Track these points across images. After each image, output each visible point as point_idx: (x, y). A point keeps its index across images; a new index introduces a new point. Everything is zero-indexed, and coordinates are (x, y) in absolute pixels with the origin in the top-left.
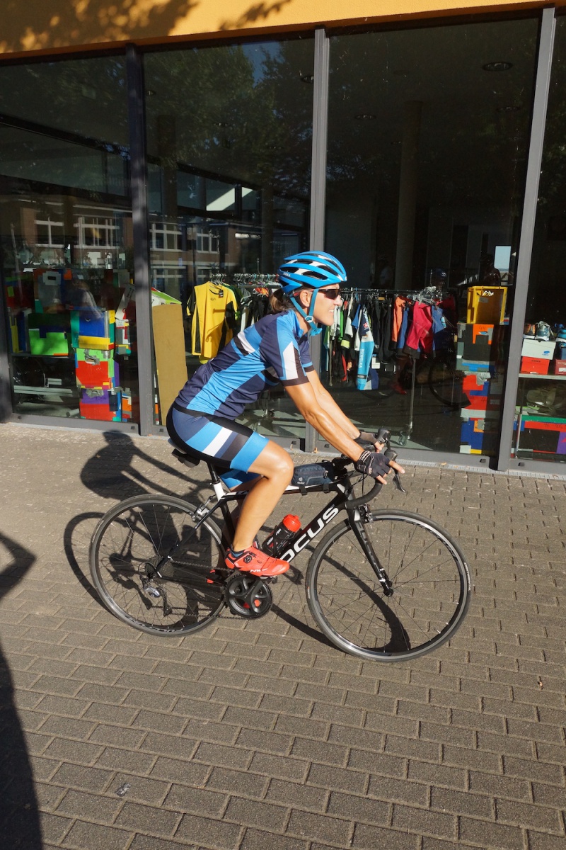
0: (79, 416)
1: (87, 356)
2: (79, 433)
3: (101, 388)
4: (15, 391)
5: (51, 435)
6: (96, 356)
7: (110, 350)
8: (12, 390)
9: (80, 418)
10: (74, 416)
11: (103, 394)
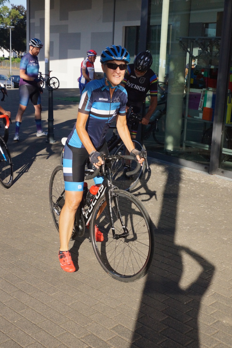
8: (221, 151)
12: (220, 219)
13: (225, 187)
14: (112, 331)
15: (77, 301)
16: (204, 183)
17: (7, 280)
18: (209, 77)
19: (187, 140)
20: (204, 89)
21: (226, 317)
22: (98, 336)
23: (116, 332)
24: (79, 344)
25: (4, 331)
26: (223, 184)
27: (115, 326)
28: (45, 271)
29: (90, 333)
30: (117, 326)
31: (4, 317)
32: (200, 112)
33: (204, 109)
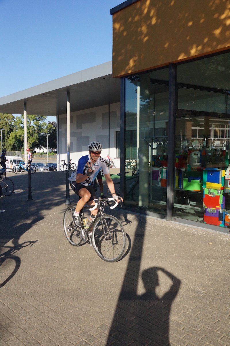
0: (203, 221)
1: (209, 192)
2: (202, 230)
3: (215, 209)
4: (175, 206)
5: (189, 229)
6: (214, 193)
7: (221, 190)
8: (173, 205)
9: (203, 222)
10: (200, 221)
11: (216, 212)
12: (172, 250)
13: (176, 229)
14: (98, 328)
15: (77, 309)
16: (163, 226)
17: (32, 296)
18: (163, 160)
19: (152, 199)
20: (161, 168)
21: (174, 315)
22: (89, 332)
23: (101, 329)
24: (76, 339)
25: (27, 331)
26: (175, 227)
27: (101, 325)
28: (57, 289)
29: (84, 330)
30: (102, 325)
31: (28, 322)
32: (159, 182)
33: (162, 179)
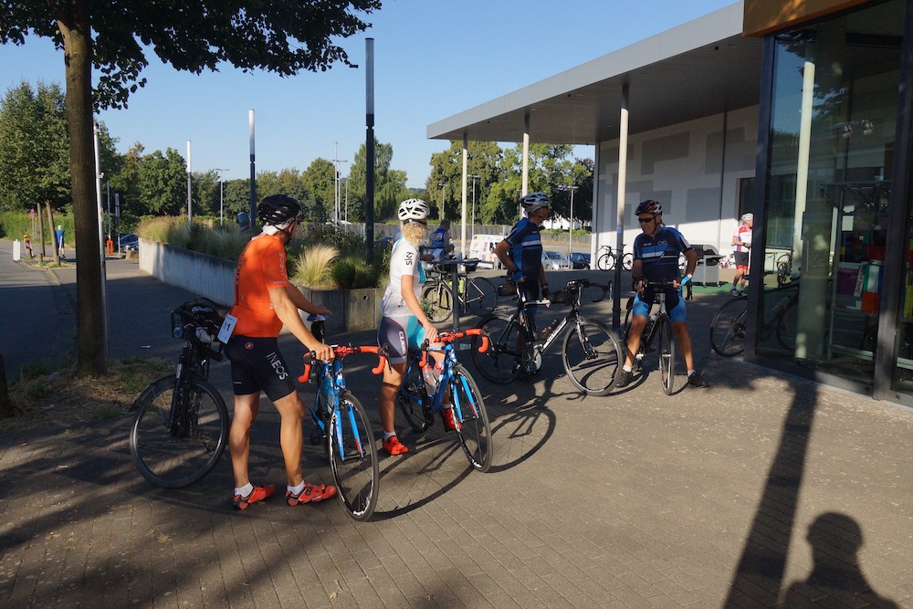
4: (898, 365)
8: (895, 362)
12: (887, 472)
13: (901, 422)
18: (872, 243)
19: (834, 343)
20: (864, 263)
25: (518, 600)
26: (897, 416)
28: (587, 523)
31: (520, 581)
32: (858, 299)
33: (865, 294)
